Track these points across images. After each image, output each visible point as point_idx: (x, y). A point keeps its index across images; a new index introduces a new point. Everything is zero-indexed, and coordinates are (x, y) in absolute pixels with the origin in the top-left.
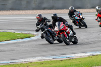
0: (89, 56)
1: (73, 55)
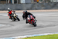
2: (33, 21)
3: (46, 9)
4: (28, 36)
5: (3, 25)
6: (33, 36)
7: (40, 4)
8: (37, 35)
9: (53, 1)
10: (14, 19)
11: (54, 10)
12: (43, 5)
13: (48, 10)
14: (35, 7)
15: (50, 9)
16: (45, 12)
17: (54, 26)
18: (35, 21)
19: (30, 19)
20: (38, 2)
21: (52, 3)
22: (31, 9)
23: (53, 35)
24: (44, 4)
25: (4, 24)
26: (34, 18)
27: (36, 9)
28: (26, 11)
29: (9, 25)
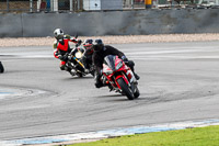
0: (102, 140)
1: (66, 138)
2: (124, 80)
3: (179, 33)
4: (112, 133)
5: (19, 93)
6: (131, 132)
7: (157, 11)
8: (146, 129)
9: (206, 3)
10: (76, 69)
11: (210, 37)
12: (169, 17)
13: (186, 37)
14: (137, 26)
15: (195, 31)
16: (174, 42)
17: (211, 94)
18: (133, 79)
19: (111, 71)
20: (148, 7)
21: (202, 8)
22: (124, 31)
23: (207, 128)
24: (174, 13)
25: (22, 87)
26: (126, 67)
27: (143, 33)
28: (100, 41)
29: (40, 92)
